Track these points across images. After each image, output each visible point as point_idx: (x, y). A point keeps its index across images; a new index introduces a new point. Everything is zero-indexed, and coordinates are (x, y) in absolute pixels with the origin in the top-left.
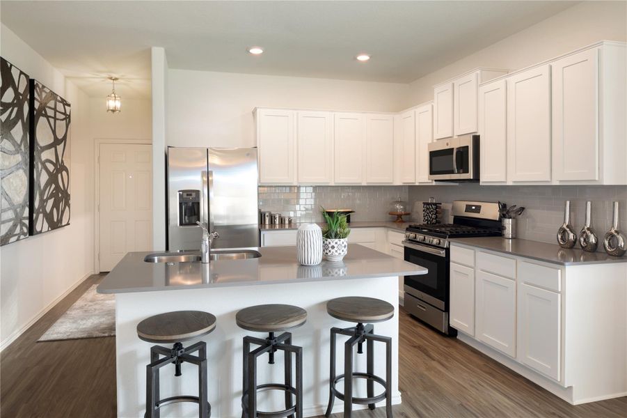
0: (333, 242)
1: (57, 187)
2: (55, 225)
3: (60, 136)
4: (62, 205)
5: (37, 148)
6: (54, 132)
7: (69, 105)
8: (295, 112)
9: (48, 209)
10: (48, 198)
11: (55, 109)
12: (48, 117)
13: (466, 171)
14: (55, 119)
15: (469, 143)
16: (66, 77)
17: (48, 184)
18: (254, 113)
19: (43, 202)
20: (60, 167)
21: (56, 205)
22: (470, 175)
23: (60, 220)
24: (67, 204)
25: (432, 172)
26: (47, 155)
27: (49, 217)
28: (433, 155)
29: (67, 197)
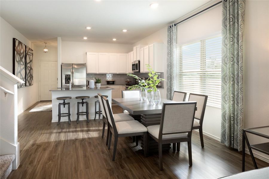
0: (97, 84)
1: (30, 74)
2: (30, 85)
3: (31, 60)
4: (31, 79)
5: (27, 63)
6: (30, 59)
7: (33, 51)
8: (98, 53)
9: (29, 80)
10: (29, 77)
11: (30, 53)
12: (29, 55)
13: (137, 70)
14: (30, 55)
15: (137, 62)
16: (32, 43)
17: (29, 73)
18: (86, 53)
19: (28, 78)
20: (31, 69)
21: (30, 79)
22: (138, 71)
23: (31, 83)
24: (32, 79)
25: (133, 70)
26: (28, 65)
27: (29, 82)
28: (133, 65)
29: (32, 77)
